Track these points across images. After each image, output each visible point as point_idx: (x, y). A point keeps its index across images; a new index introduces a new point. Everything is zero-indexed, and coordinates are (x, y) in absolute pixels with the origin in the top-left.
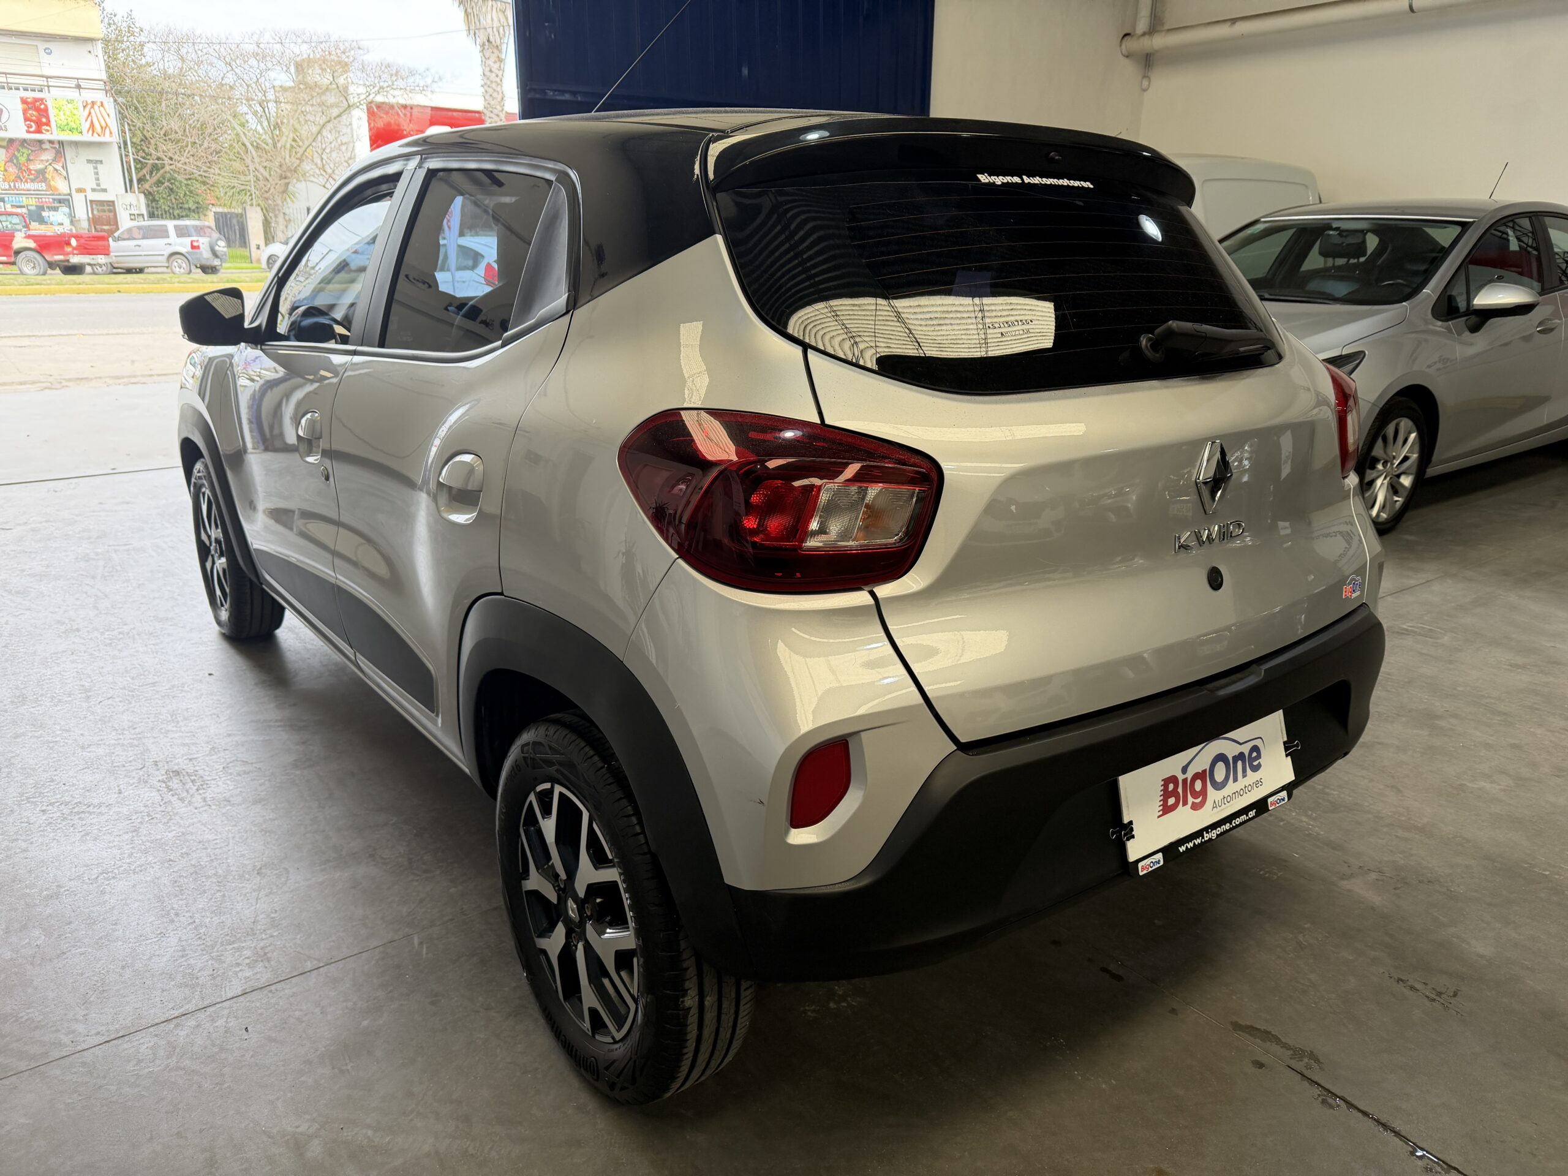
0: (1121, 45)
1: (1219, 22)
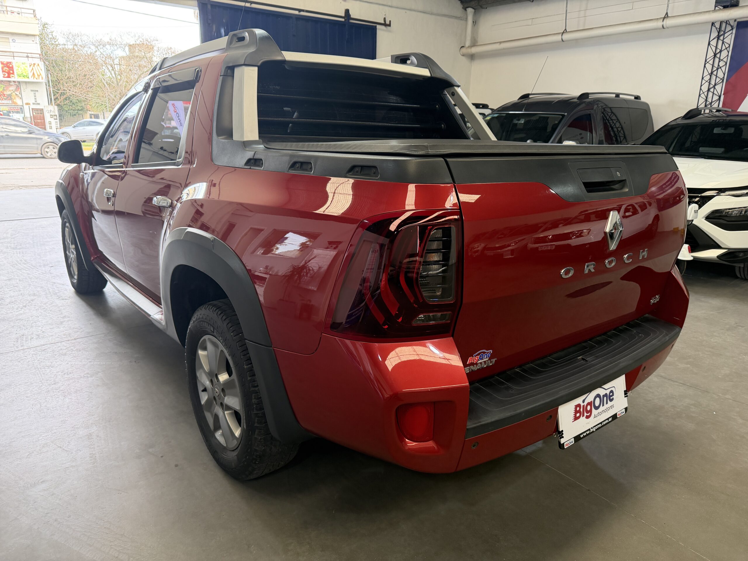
1: (495, 43)
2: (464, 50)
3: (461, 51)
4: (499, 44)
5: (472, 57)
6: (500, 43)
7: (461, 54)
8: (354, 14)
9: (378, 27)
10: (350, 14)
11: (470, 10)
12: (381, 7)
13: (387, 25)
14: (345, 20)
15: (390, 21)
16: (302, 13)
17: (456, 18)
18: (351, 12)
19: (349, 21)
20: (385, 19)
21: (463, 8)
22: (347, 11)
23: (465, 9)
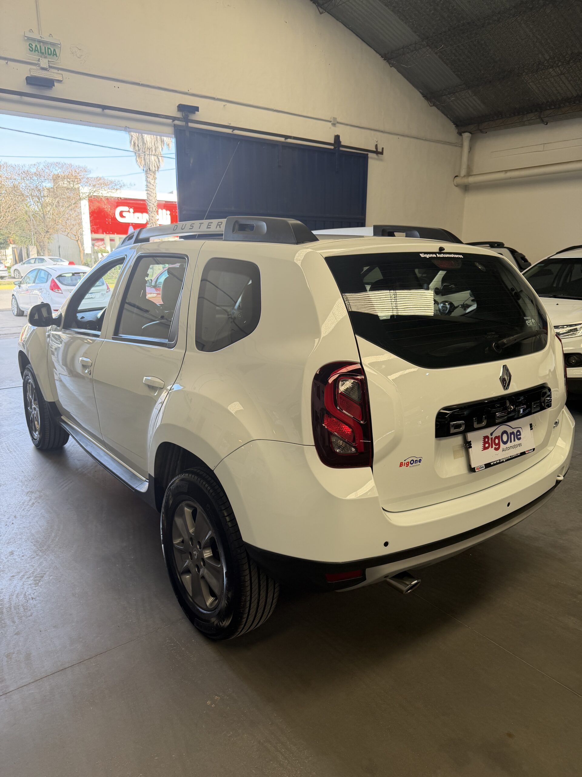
0: (454, 181)
1: (499, 171)
2: (458, 180)
3: (455, 182)
4: (504, 173)
5: (466, 188)
6: (506, 171)
7: (455, 184)
8: (344, 141)
9: (370, 155)
10: (341, 140)
11: (466, 135)
12: (372, 132)
13: (378, 152)
14: (335, 148)
15: (383, 149)
16: (289, 140)
17: (450, 144)
18: (341, 139)
19: (339, 148)
20: (376, 146)
21: (458, 133)
22: (337, 138)
23: (460, 134)
